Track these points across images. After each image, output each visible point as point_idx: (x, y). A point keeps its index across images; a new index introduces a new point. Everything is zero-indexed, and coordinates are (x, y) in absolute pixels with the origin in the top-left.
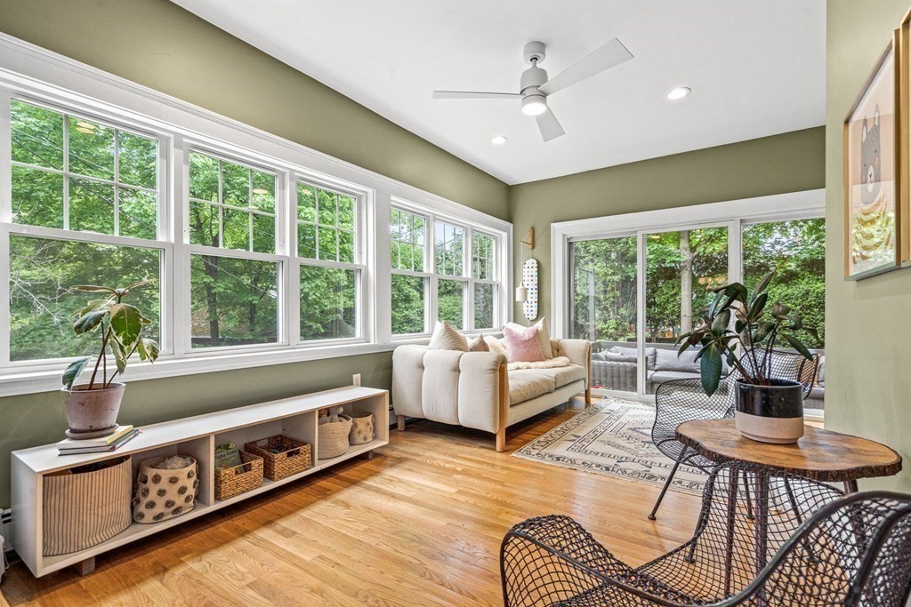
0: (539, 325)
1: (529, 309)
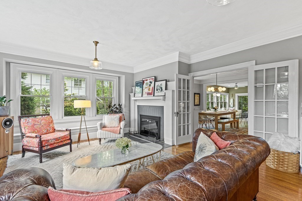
0: (234, 108)
1: (232, 105)
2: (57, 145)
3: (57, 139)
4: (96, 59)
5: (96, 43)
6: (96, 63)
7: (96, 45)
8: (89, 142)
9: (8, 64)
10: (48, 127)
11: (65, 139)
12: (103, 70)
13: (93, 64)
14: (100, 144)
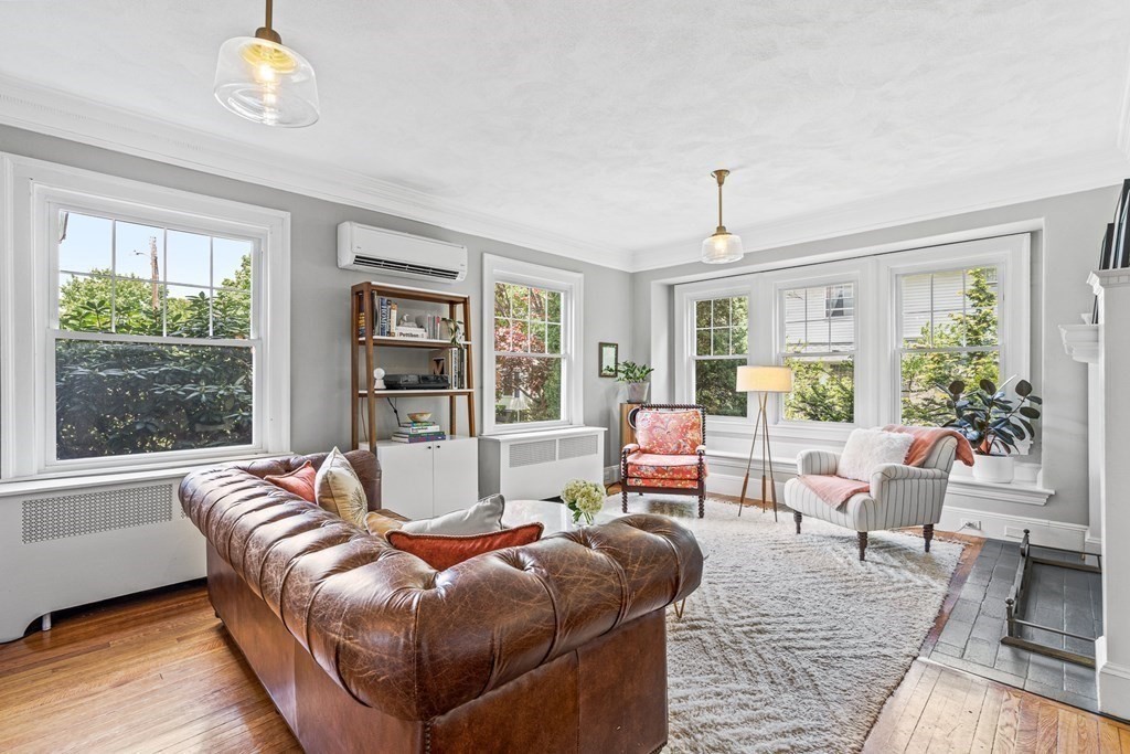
2: (660, 485)
3: (660, 469)
4: (721, 230)
5: (720, 175)
6: (721, 243)
7: (720, 183)
8: (775, 511)
9: (671, 288)
10: (681, 437)
11: (680, 476)
12: (749, 258)
13: (711, 248)
14: (799, 532)
